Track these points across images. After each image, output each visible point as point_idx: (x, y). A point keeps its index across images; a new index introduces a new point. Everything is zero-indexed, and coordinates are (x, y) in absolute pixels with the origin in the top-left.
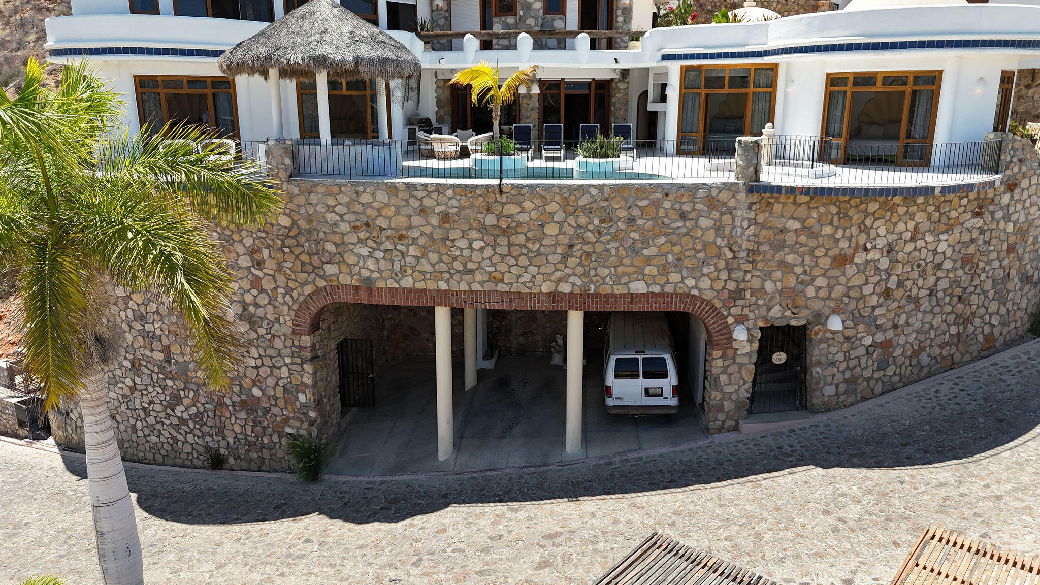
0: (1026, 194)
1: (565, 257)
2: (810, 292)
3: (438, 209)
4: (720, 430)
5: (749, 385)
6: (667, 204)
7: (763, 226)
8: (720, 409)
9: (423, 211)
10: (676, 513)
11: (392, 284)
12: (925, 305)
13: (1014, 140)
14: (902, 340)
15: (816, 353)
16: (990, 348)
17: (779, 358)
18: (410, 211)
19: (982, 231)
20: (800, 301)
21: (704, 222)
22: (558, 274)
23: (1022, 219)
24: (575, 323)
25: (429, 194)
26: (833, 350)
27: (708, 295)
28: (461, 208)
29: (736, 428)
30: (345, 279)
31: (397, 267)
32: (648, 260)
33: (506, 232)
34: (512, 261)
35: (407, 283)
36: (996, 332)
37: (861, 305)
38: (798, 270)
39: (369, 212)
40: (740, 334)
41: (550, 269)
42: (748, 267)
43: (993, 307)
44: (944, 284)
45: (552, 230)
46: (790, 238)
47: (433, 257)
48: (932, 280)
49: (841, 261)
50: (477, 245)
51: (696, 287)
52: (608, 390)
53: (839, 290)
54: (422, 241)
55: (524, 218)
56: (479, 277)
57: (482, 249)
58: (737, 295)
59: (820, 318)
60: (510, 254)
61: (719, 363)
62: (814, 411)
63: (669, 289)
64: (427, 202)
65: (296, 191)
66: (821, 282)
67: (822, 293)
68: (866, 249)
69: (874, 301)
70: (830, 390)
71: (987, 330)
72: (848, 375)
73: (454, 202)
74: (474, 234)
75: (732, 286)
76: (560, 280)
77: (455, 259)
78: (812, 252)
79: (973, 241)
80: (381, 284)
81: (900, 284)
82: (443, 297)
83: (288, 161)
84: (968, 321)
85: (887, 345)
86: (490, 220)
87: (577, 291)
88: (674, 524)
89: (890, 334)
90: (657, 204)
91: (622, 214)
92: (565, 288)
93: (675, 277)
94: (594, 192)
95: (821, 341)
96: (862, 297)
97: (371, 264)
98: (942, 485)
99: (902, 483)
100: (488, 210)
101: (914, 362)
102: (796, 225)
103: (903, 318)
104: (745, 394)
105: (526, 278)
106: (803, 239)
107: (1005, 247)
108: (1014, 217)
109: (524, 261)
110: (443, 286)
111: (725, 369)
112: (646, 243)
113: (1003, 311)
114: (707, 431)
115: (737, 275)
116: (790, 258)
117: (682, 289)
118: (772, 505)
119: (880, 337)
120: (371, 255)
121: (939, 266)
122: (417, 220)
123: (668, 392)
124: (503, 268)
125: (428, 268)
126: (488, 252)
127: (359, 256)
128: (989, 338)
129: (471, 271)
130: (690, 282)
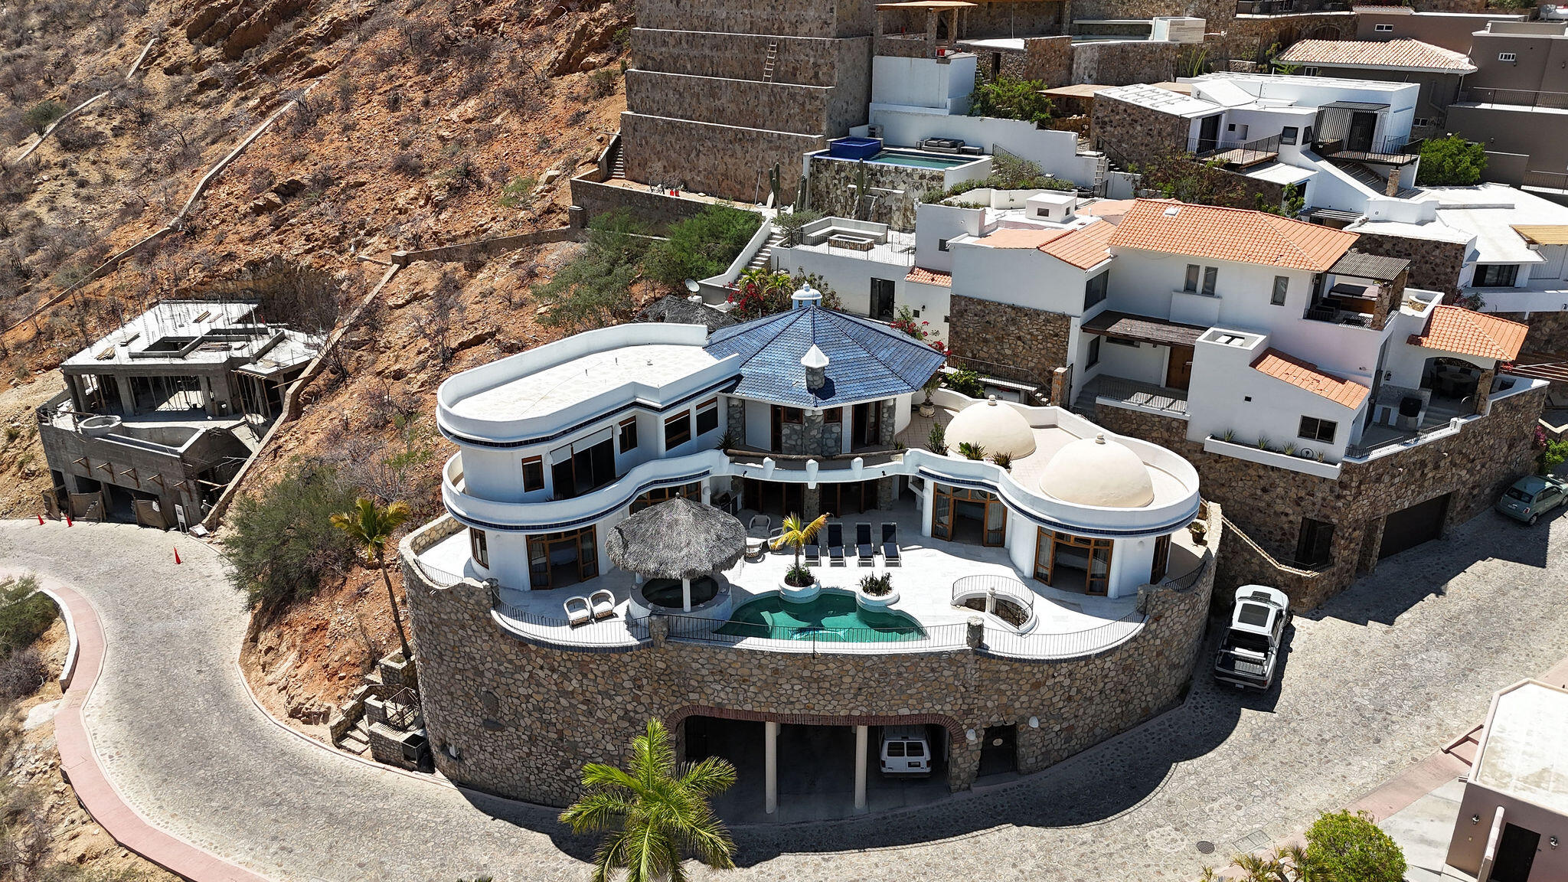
0: (1169, 620)
1: (856, 696)
2: (1017, 705)
3: (771, 666)
4: (958, 790)
5: (977, 762)
6: (922, 664)
7: (986, 670)
8: (958, 777)
9: (760, 666)
10: (928, 865)
11: (736, 707)
12: (1097, 700)
13: (1157, 592)
14: (1081, 723)
15: (1021, 741)
16: (1147, 715)
17: (998, 742)
18: (752, 666)
19: (1137, 649)
20: (1011, 711)
21: (946, 673)
22: (851, 705)
23: (1167, 633)
24: (862, 733)
25: (765, 657)
26: (1033, 737)
27: (950, 714)
28: (786, 666)
29: (969, 788)
30: (703, 702)
31: (741, 698)
32: (911, 696)
33: (816, 680)
34: (821, 697)
35: (748, 707)
36: (1150, 705)
37: (1051, 708)
38: (1009, 693)
39: (722, 664)
40: (971, 736)
41: (847, 702)
42: (976, 695)
43: (1148, 690)
44: (1110, 685)
45: (847, 680)
46: (1003, 676)
47: (767, 693)
48: (1102, 684)
49: (1037, 685)
50: (797, 687)
51: (942, 710)
52: (884, 763)
53: (1036, 703)
54: (759, 684)
55: (827, 673)
56: (798, 706)
57: (800, 690)
58: (968, 712)
59: (1024, 720)
60: (819, 693)
61: (958, 751)
62: (1020, 774)
63: (924, 712)
64: (763, 661)
65: (671, 648)
66: (1024, 699)
67: (1024, 705)
68: (1054, 677)
69: (1061, 704)
70: (1031, 761)
71: (1143, 705)
72: (1044, 750)
73: (781, 662)
74: (795, 681)
75: (965, 707)
76: (853, 708)
77: (781, 695)
78: (1017, 683)
79: (1130, 656)
80: (730, 707)
81: (1079, 691)
82: (772, 717)
83: (665, 629)
84: (1129, 702)
85: (1071, 728)
86: (806, 673)
87: (864, 715)
88: (925, 873)
89: (1072, 722)
90: (916, 665)
91: (894, 670)
92: (856, 713)
93: (928, 705)
94: (875, 659)
95: (1025, 733)
96: (1052, 704)
97: (722, 695)
98: (1084, 843)
99: (1062, 841)
100: (805, 668)
101: (1090, 734)
102: (1007, 668)
103: (1082, 710)
104: (974, 769)
105: (830, 707)
106: (1011, 675)
107: (1155, 654)
108: (1161, 635)
109: (828, 697)
110: (773, 710)
111: (961, 755)
112: (909, 686)
113: (1155, 691)
114: (949, 790)
115: (969, 701)
116: (1003, 687)
117: (932, 711)
118: (984, 859)
119: (1065, 725)
120: (723, 689)
121: (1106, 676)
122: (755, 671)
123: (924, 764)
124: (814, 701)
125: (764, 700)
126: (804, 692)
127: (714, 690)
128: (1146, 710)
129: (792, 703)
130: (938, 707)
